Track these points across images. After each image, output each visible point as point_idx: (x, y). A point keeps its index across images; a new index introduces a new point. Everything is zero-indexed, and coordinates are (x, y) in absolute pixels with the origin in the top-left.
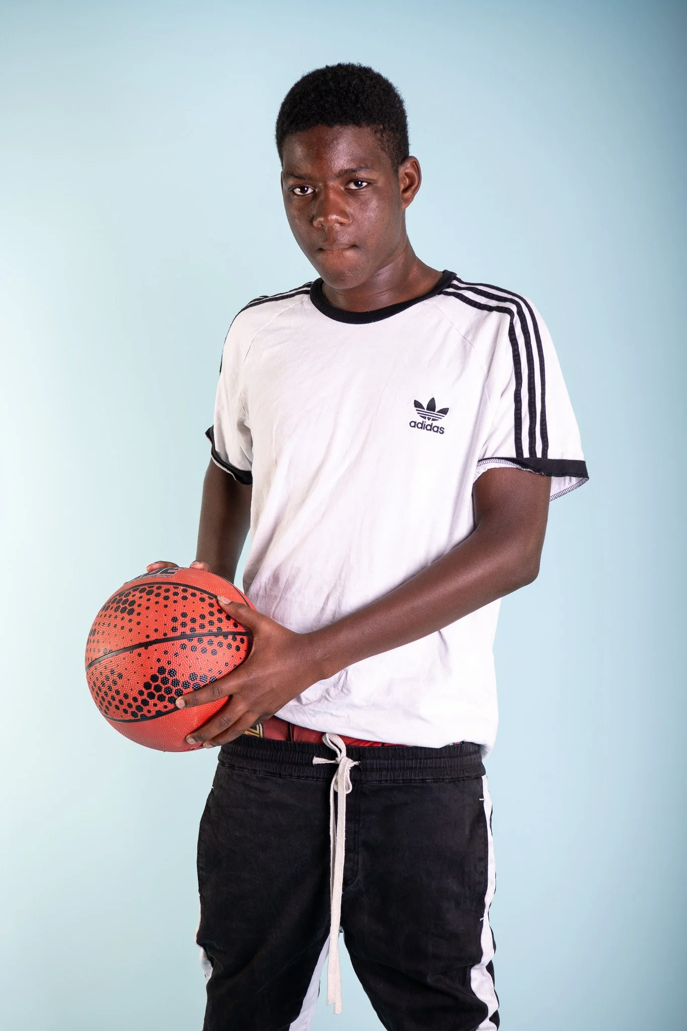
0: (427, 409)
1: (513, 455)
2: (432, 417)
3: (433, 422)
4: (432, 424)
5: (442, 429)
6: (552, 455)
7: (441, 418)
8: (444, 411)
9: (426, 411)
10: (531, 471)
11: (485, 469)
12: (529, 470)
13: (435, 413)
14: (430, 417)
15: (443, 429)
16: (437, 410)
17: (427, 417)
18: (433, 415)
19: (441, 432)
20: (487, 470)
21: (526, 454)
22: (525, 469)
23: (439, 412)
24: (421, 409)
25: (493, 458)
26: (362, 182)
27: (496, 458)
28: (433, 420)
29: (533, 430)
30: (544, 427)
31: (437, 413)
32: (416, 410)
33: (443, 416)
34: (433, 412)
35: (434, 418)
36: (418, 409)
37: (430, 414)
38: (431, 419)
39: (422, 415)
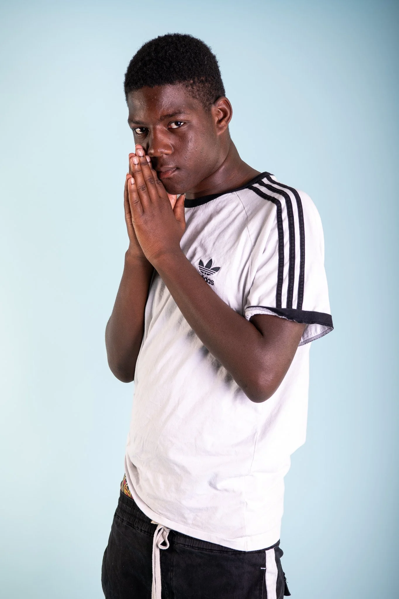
0: (205, 267)
1: (274, 305)
2: (207, 273)
3: (207, 276)
4: (207, 277)
5: (212, 282)
6: (306, 307)
7: (212, 274)
8: (217, 269)
9: (204, 268)
10: (286, 318)
11: (252, 314)
12: (284, 317)
13: (210, 270)
14: (206, 272)
15: (213, 282)
16: (212, 268)
17: (204, 272)
18: (208, 271)
19: (212, 284)
20: (253, 315)
21: (284, 305)
22: (281, 317)
23: (213, 269)
24: (202, 266)
25: (258, 306)
26: (181, 123)
27: (260, 307)
28: (208, 274)
29: (291, 289)
30: (302, 286)
31: (211, 270)
32: (199, 267)
33: (215, 273)
34: (208, 269)
35: (208, 273)
36: (200, 266)
37: (206, 270)
38: (206, 273)
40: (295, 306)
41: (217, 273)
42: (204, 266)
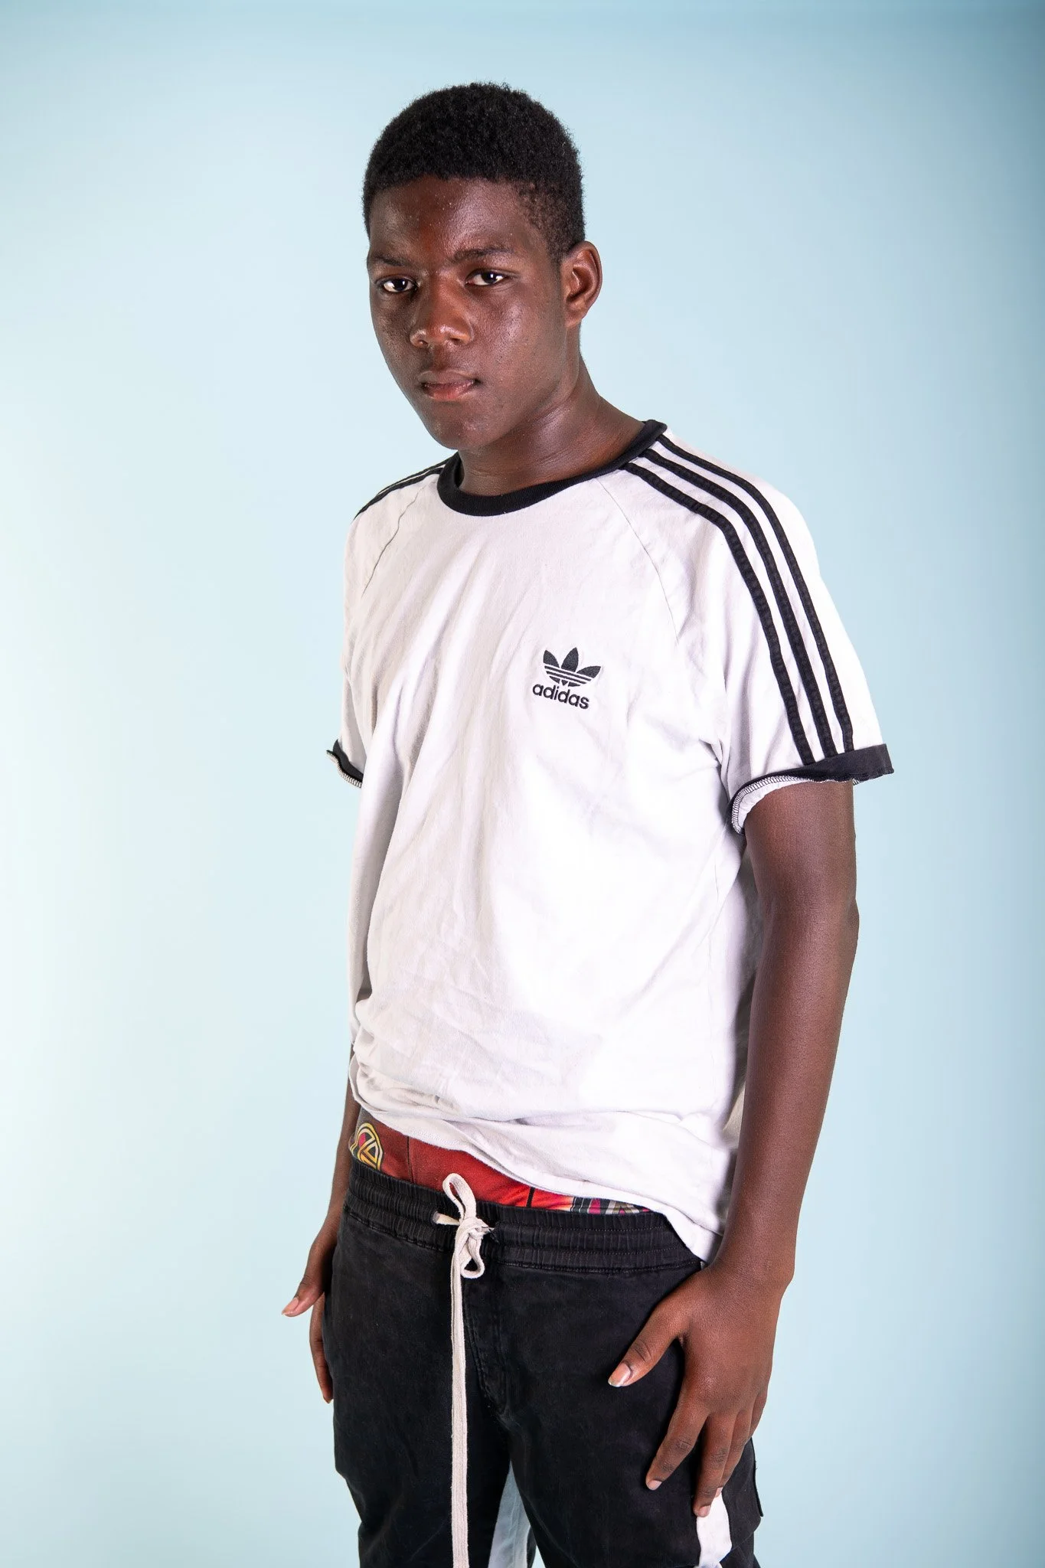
0: (563, 667)
2: (569, 681)
3: (570, 688)
4: (569, 691)
5: (585, 701)
7: (584, 683)
8: (592, 671)
9: (560, 669)
13: (575, 673)
14: (566, 679)
15: (587, 700)
16: (579, 669)
17: (561, 679)
18: (570, 677)
19: (584, 705)
23: (583, 671)
24: (553, 667)
26: (495, 274)
28: (571, 685)
31: (580, 675)
32: (546, 667)
33: (589, 680)
34: (572, 673)
35: (573, 681)
36: (548, 665)
37: (566, 675)
38: (567, 682)
39: (554, 676)
41: (594, 680)
42: (560, 666)
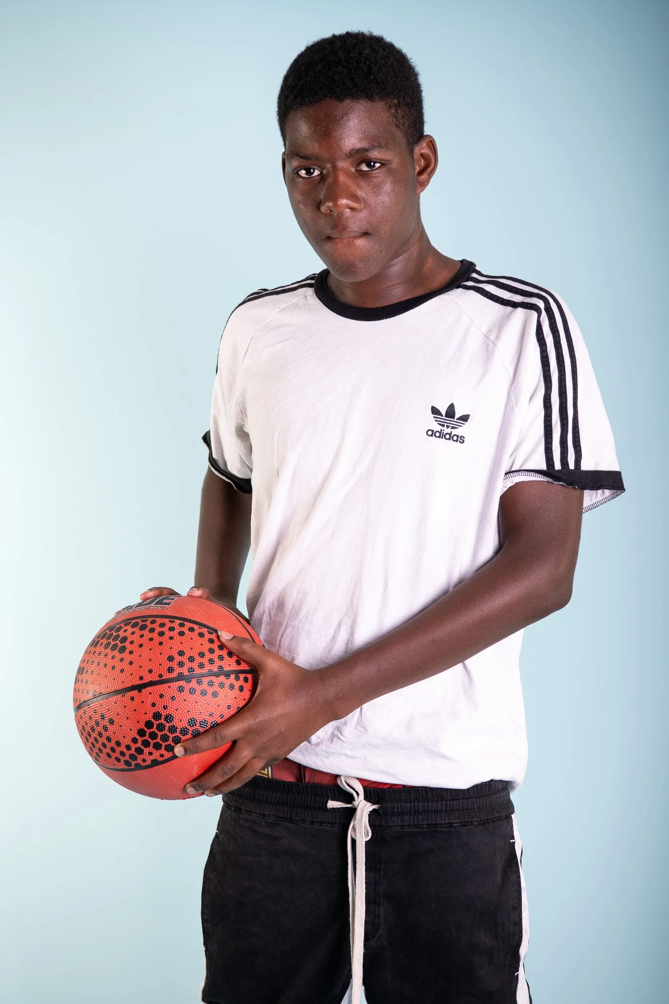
0: (446, 416)
2: (451, 425)
3: (452, 430)
4: (451, 432)
5: (462, 438)
7: (461, 426)
8: (465, 418)
9: (444, 418)
10: (563, 484)
13: (455, 420)
14: (449, 425)
15: (464, 438)
16: (457, 417)
17: (446, 424)
18: (452, 422)
19: (461, 441)
20: (513, 484)
23: (460, 418)
24: (439, 417)
26: (375, 163)
28: (453, 428)
29: (565, 439)
30: (577, 435)
31: (457, 421)
32: (434, 417)
33: (464, 424)
34: (452, 420)
35: (453, 426)
36: (435, 416)
37: (449, 422)
38: (450, 427)
39: (440, 423)
40: (572, 466)
41: (467, 424)
42: (444, 416)
